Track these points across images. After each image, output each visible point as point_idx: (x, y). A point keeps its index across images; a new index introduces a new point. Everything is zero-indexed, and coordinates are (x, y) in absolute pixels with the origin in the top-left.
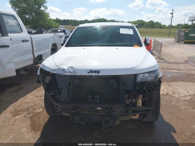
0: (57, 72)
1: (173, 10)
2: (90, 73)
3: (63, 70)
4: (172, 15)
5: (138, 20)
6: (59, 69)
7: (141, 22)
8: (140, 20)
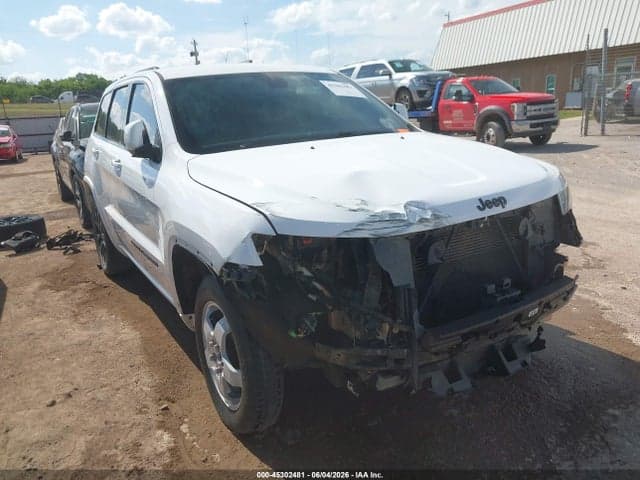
0: (372, 232)
1: (195, 43)
2: (484, 209)
3: (394, 218)
4: (194, 57)
5: (80, 74)
6: (377, 219)
7: (93, 82)
8: (85, 75)
